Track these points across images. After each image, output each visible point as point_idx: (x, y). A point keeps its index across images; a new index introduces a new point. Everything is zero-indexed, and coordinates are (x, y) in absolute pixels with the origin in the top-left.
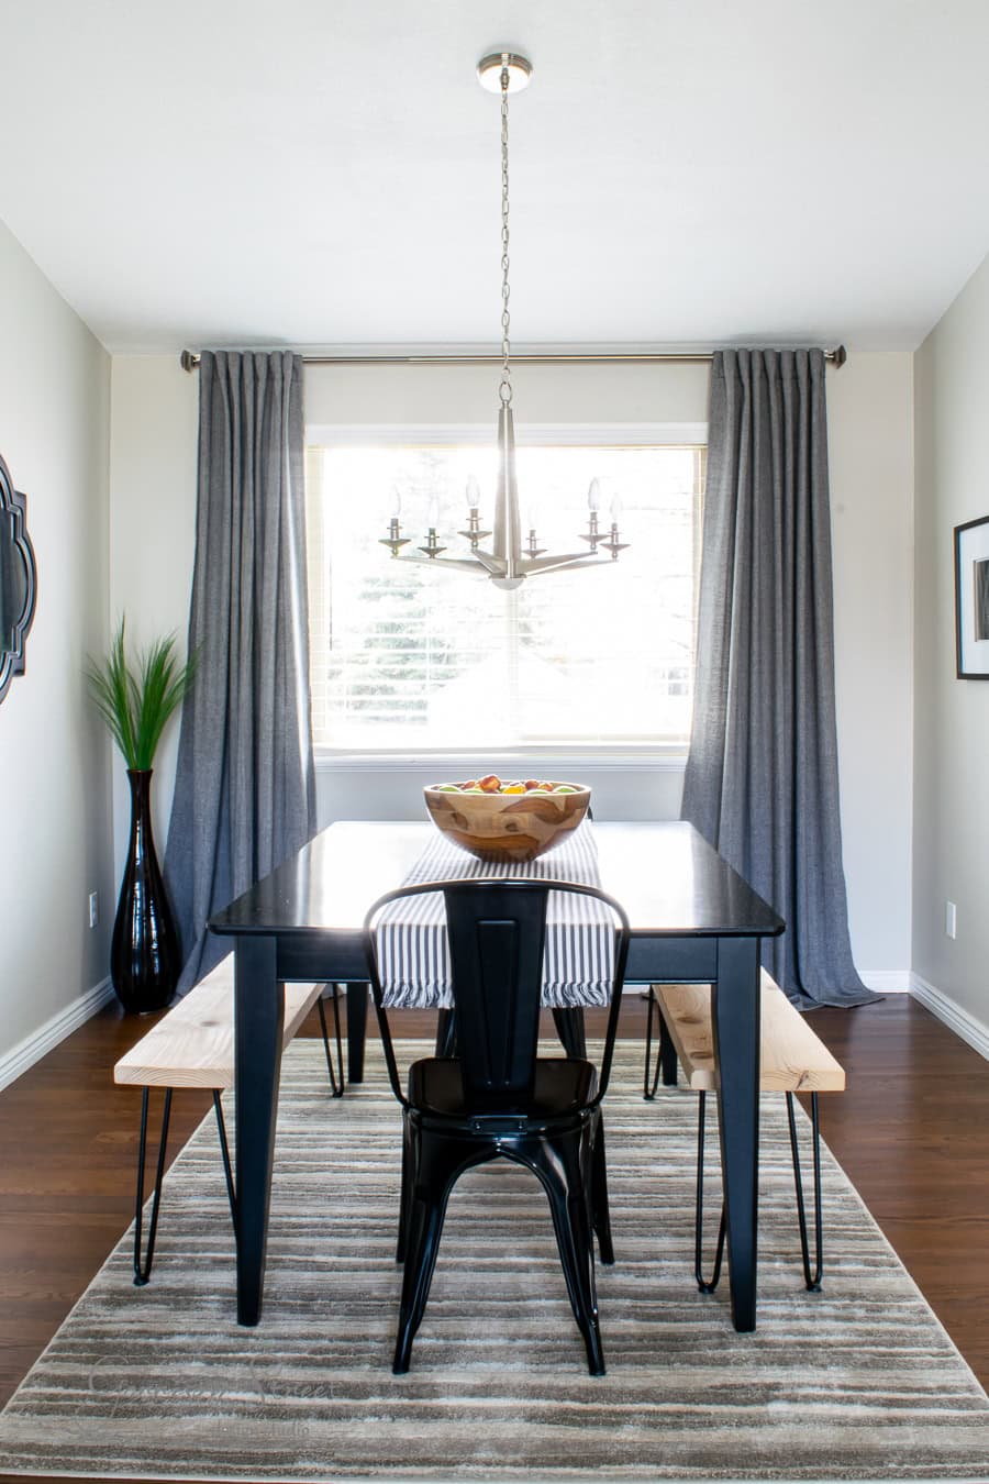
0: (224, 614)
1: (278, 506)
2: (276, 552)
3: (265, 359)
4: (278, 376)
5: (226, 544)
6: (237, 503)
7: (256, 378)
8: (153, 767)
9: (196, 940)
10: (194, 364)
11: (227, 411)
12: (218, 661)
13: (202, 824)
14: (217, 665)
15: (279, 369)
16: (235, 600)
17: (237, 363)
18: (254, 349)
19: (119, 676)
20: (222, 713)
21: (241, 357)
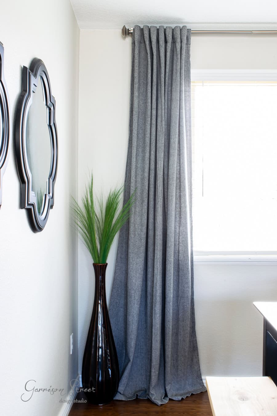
0: (146, 175)
1: (178, 114)
2: (177, 140)
3: (171, 30)
4: (179, 40)
5: (148, 135)
6: (154, 112)
7: (166, 42)
8: (107, 262)
9: (129, 360)
10: (129, 33)
11: (149, 60)
12: (143, 201)
13: (133, 295)
14: (142, 203)
15: (179, 36)
16: (153, 167)
17: (155, 32)
18: (165, 26)
19: (89, 208)
20: (145, 231)
21: (158, 30)
